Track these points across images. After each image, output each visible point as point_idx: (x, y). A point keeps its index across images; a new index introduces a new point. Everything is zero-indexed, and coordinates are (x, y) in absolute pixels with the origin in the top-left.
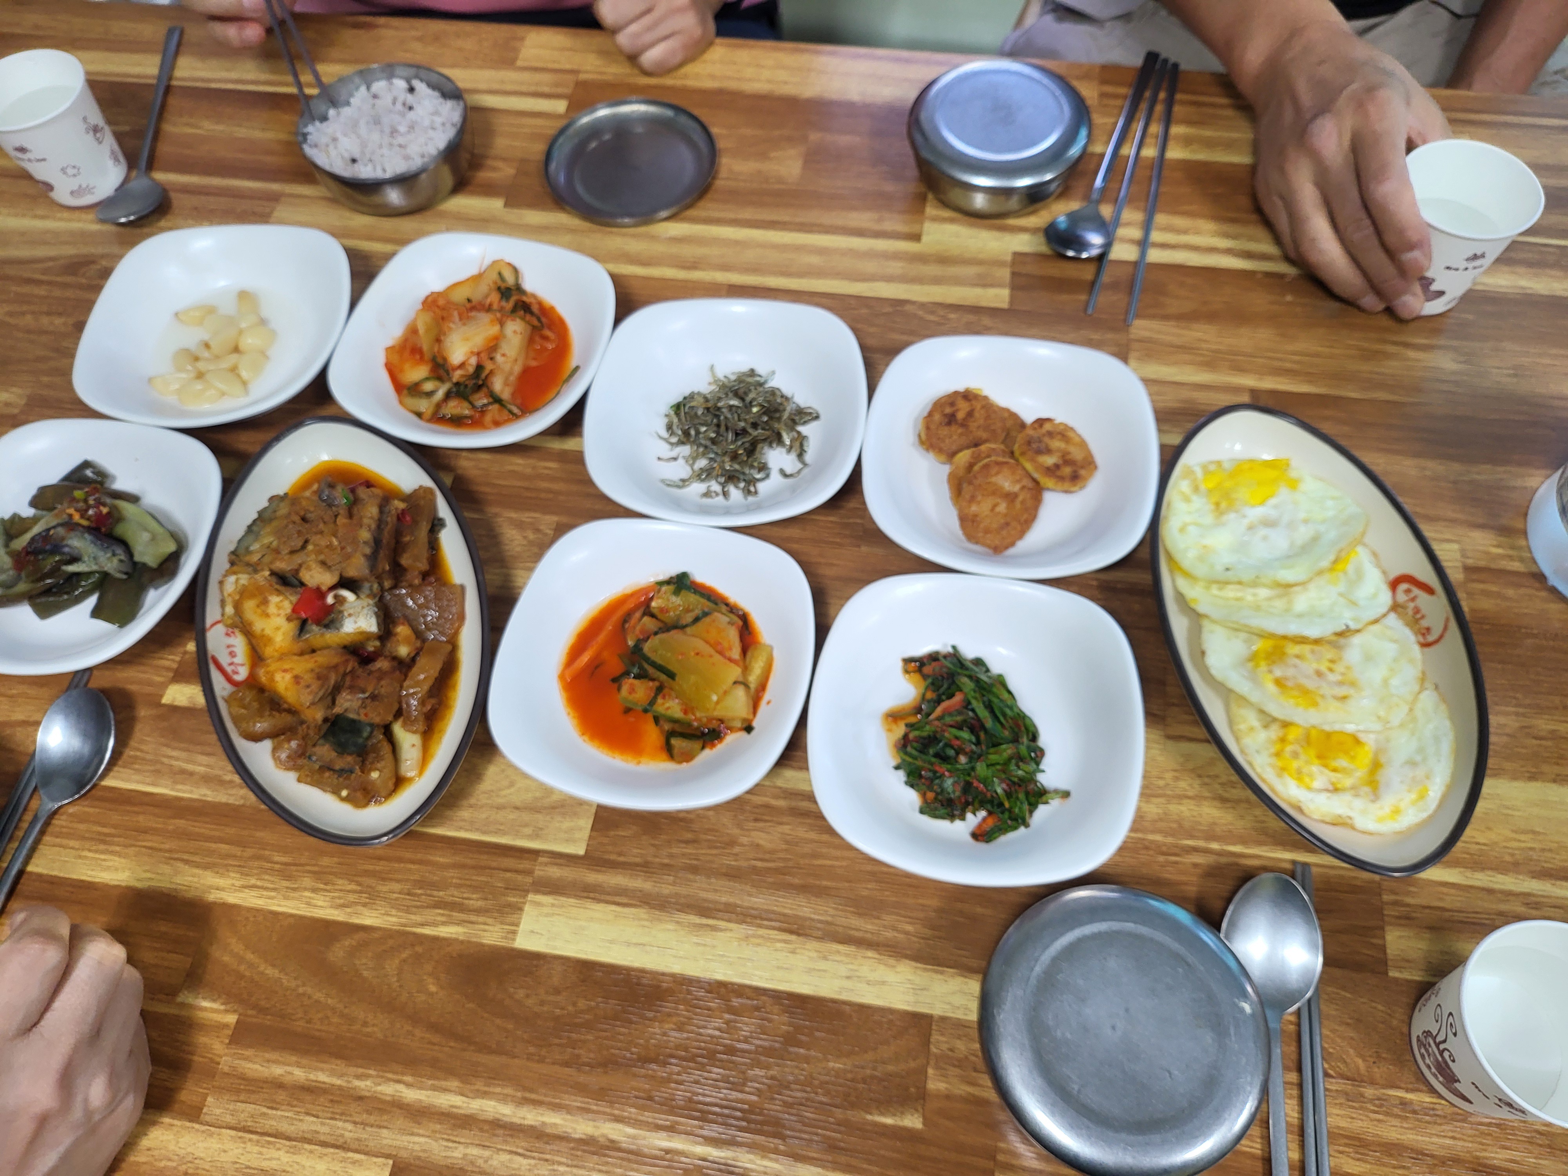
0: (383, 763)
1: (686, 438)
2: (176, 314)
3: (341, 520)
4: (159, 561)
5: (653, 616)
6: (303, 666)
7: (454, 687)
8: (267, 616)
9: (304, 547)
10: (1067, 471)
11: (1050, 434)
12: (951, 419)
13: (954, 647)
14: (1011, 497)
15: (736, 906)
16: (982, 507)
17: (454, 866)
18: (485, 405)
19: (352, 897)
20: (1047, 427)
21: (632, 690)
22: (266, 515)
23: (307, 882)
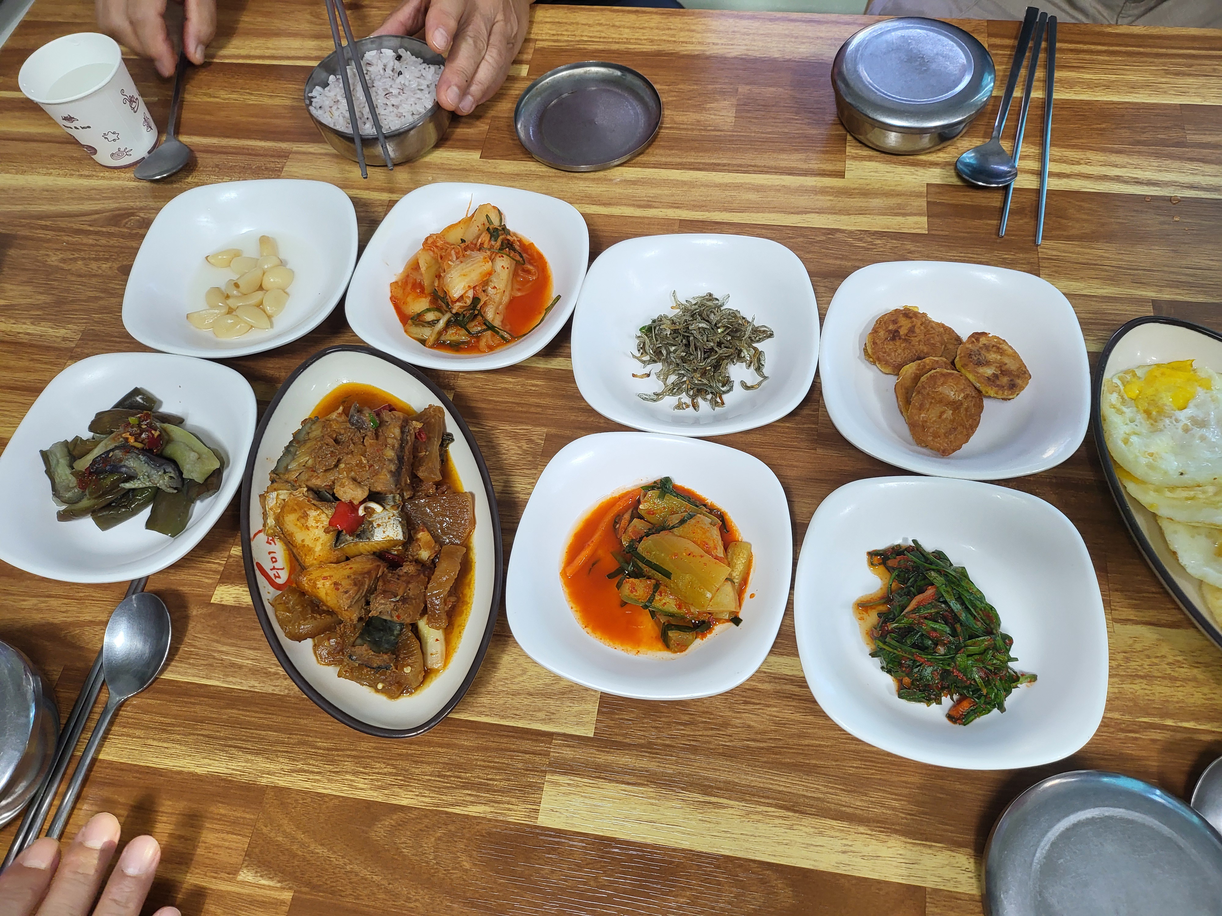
0: (413, 658)
1: (657, 356)
2: (207, 258)
3: (368, 441)
4: (204, 478)
5: (641, 517)
6: (342, 572)
7: (469, 584)
8: (307, 528)
9: (336, 466)
10: (1005, 380)
11: (987, 347)
12: (895, 335)
13: (914, 541)
14: (956, 406)
15: (736, 784)
16: (930, 415)
17: (478, 749)
18: (479, 332)
19: (389, 779)
20: (983, 340)
21: (633, 589)
22: (301, 437)
23: (349, 765)
